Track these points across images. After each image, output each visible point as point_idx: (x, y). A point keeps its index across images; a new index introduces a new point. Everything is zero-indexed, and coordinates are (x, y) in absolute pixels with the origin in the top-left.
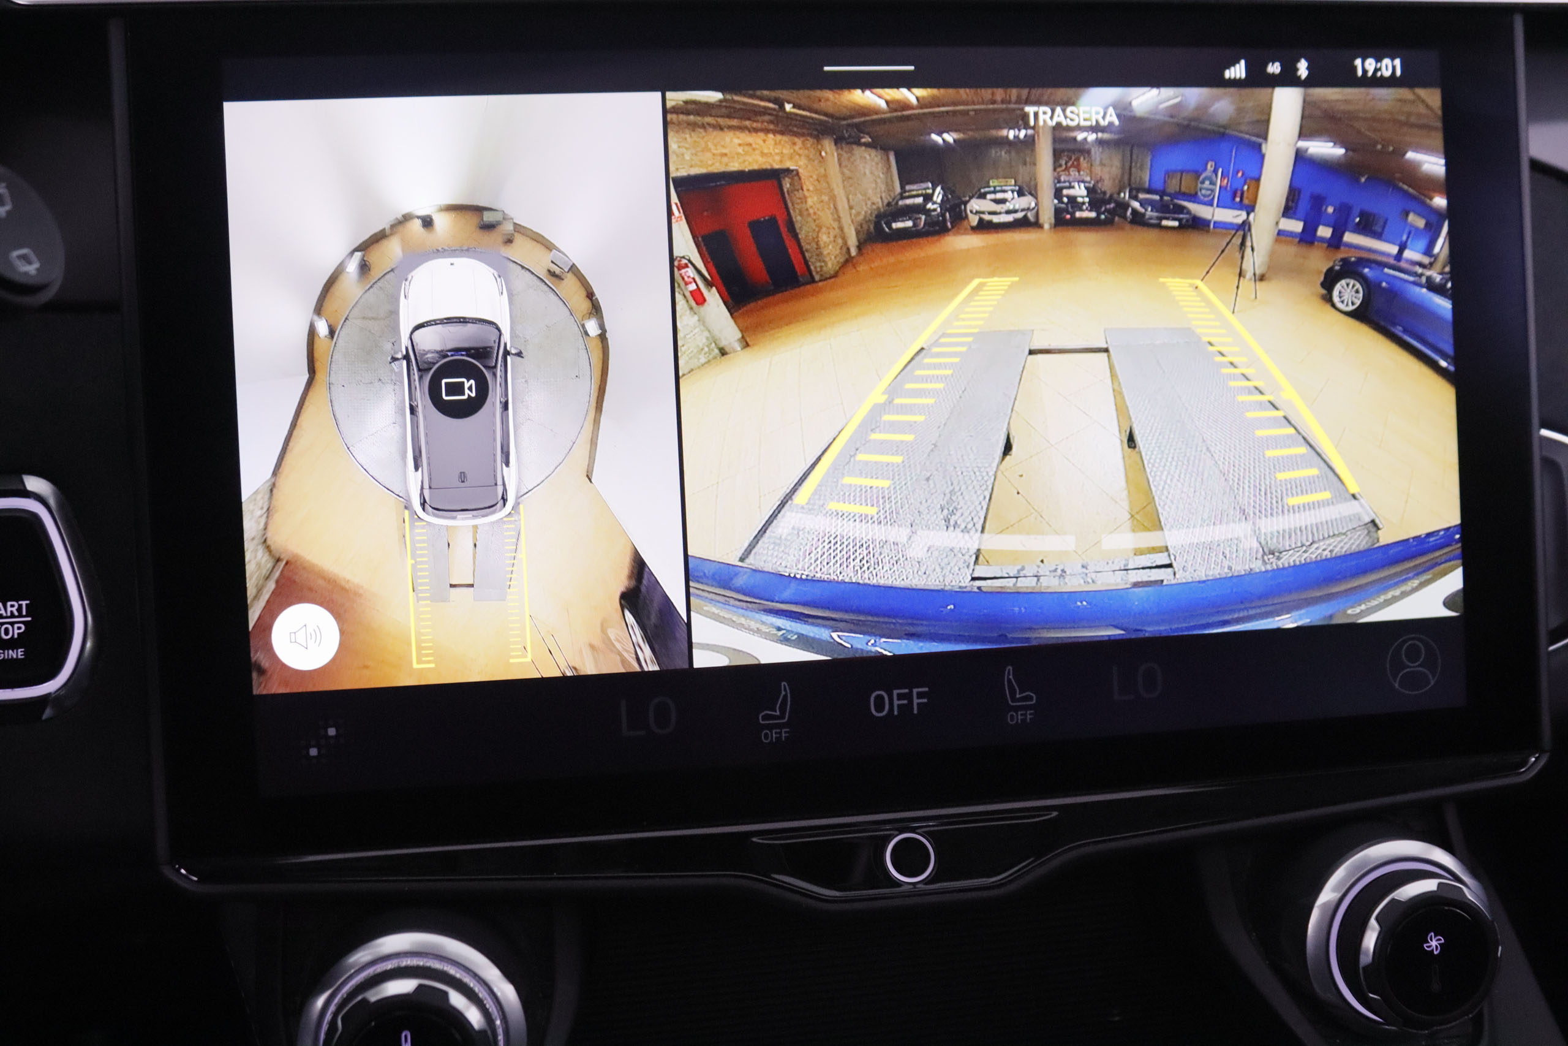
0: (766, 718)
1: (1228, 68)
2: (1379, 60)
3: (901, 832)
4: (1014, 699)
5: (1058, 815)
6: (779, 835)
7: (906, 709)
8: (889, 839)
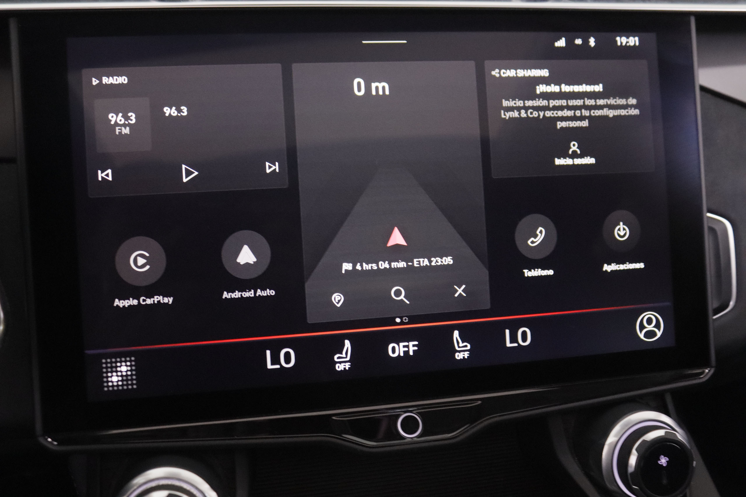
0: (339, 358)
1: (557, 41)
2: (628, 38)
3: (405, 412)
4: (459, 347)
5: (481, 403)
6: (345, 416)
7: (406, 353)
8: (398, 416)
